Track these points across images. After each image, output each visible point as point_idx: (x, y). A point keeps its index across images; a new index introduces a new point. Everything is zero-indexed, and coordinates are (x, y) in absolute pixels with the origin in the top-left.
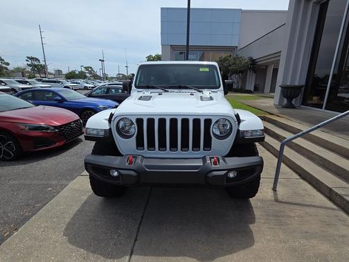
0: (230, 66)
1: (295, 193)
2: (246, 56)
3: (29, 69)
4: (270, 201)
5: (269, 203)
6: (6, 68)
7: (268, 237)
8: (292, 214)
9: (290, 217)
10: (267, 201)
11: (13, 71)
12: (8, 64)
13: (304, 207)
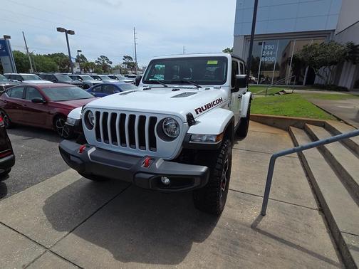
0: (317, 55)
1: (289, 224)
2: (343, 41)
3: (125, 66)
4: (245, 225)
5: (240, 226)
6: (110, 66)
7: (202, 262)
8: (258, 248)
9: (252, 249)
10: (240, 224)
11: (114, 69)
12: (111, 63)
13: (284, 245)
